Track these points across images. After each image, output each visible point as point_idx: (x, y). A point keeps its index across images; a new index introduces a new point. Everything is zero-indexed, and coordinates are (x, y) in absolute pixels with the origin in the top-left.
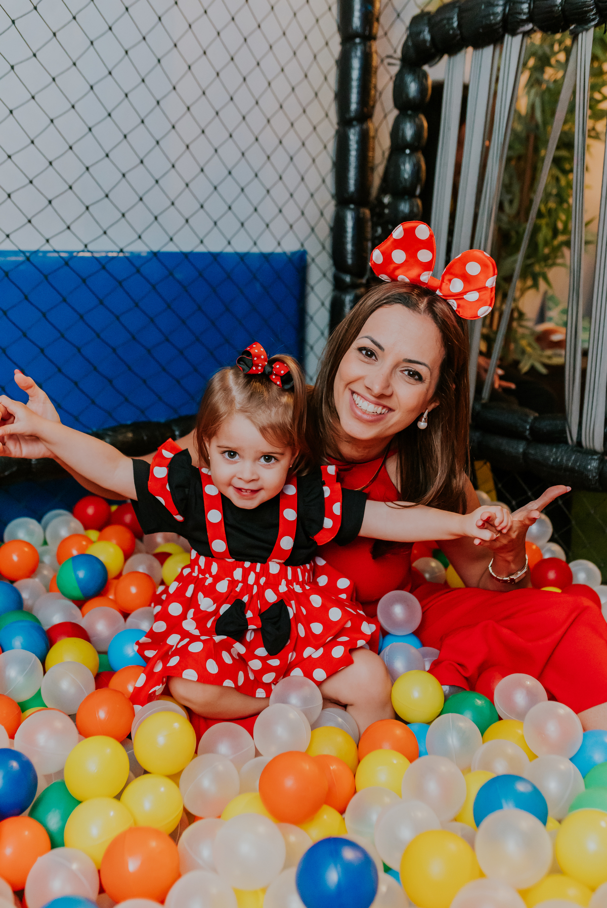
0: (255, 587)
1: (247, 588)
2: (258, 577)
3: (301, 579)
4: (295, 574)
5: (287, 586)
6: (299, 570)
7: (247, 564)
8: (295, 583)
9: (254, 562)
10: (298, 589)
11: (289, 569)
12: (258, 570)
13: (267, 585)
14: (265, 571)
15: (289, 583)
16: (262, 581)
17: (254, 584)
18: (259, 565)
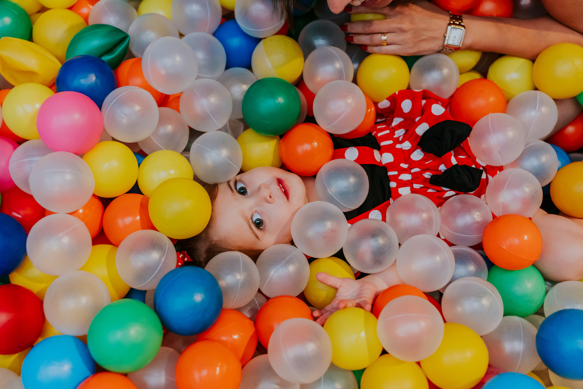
0: (413, 171)
1: (416, 178)
2: (402, 171)
3: (388, 132)
4: (385, 138)
5: (401, 142)
6: (379, 135)
7: (393, 184)
8: (395, 137)
9: (389, 179)
10: (400, 133)
11: (383, 144)
12: (396, 173)
13: (408, 160)
14: (393, 166)
15: (397, 141)
16: (404, 166)
17: (411, 173)
18: (390, 173)
